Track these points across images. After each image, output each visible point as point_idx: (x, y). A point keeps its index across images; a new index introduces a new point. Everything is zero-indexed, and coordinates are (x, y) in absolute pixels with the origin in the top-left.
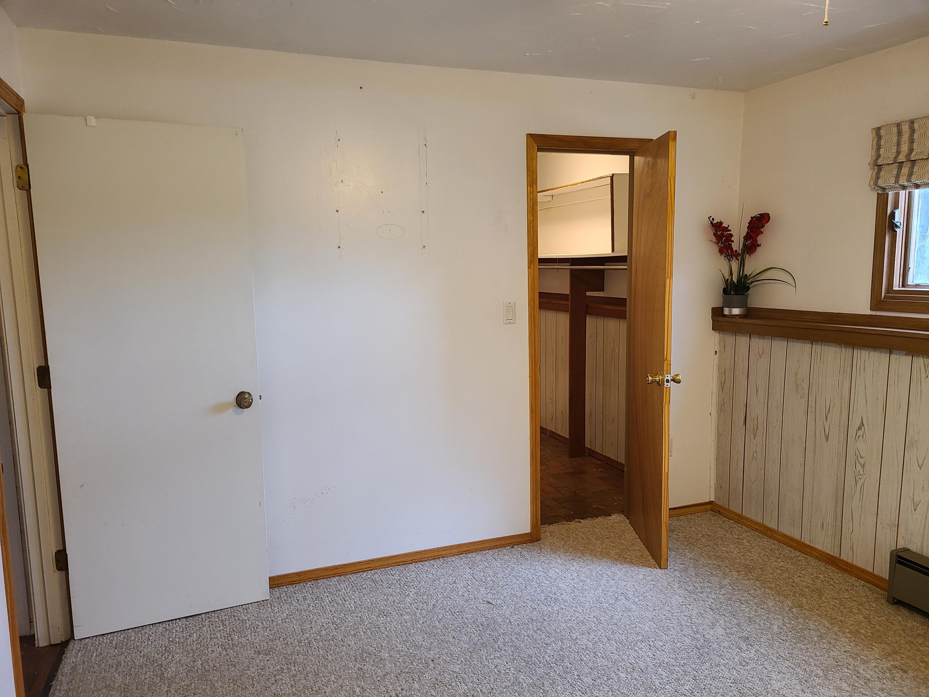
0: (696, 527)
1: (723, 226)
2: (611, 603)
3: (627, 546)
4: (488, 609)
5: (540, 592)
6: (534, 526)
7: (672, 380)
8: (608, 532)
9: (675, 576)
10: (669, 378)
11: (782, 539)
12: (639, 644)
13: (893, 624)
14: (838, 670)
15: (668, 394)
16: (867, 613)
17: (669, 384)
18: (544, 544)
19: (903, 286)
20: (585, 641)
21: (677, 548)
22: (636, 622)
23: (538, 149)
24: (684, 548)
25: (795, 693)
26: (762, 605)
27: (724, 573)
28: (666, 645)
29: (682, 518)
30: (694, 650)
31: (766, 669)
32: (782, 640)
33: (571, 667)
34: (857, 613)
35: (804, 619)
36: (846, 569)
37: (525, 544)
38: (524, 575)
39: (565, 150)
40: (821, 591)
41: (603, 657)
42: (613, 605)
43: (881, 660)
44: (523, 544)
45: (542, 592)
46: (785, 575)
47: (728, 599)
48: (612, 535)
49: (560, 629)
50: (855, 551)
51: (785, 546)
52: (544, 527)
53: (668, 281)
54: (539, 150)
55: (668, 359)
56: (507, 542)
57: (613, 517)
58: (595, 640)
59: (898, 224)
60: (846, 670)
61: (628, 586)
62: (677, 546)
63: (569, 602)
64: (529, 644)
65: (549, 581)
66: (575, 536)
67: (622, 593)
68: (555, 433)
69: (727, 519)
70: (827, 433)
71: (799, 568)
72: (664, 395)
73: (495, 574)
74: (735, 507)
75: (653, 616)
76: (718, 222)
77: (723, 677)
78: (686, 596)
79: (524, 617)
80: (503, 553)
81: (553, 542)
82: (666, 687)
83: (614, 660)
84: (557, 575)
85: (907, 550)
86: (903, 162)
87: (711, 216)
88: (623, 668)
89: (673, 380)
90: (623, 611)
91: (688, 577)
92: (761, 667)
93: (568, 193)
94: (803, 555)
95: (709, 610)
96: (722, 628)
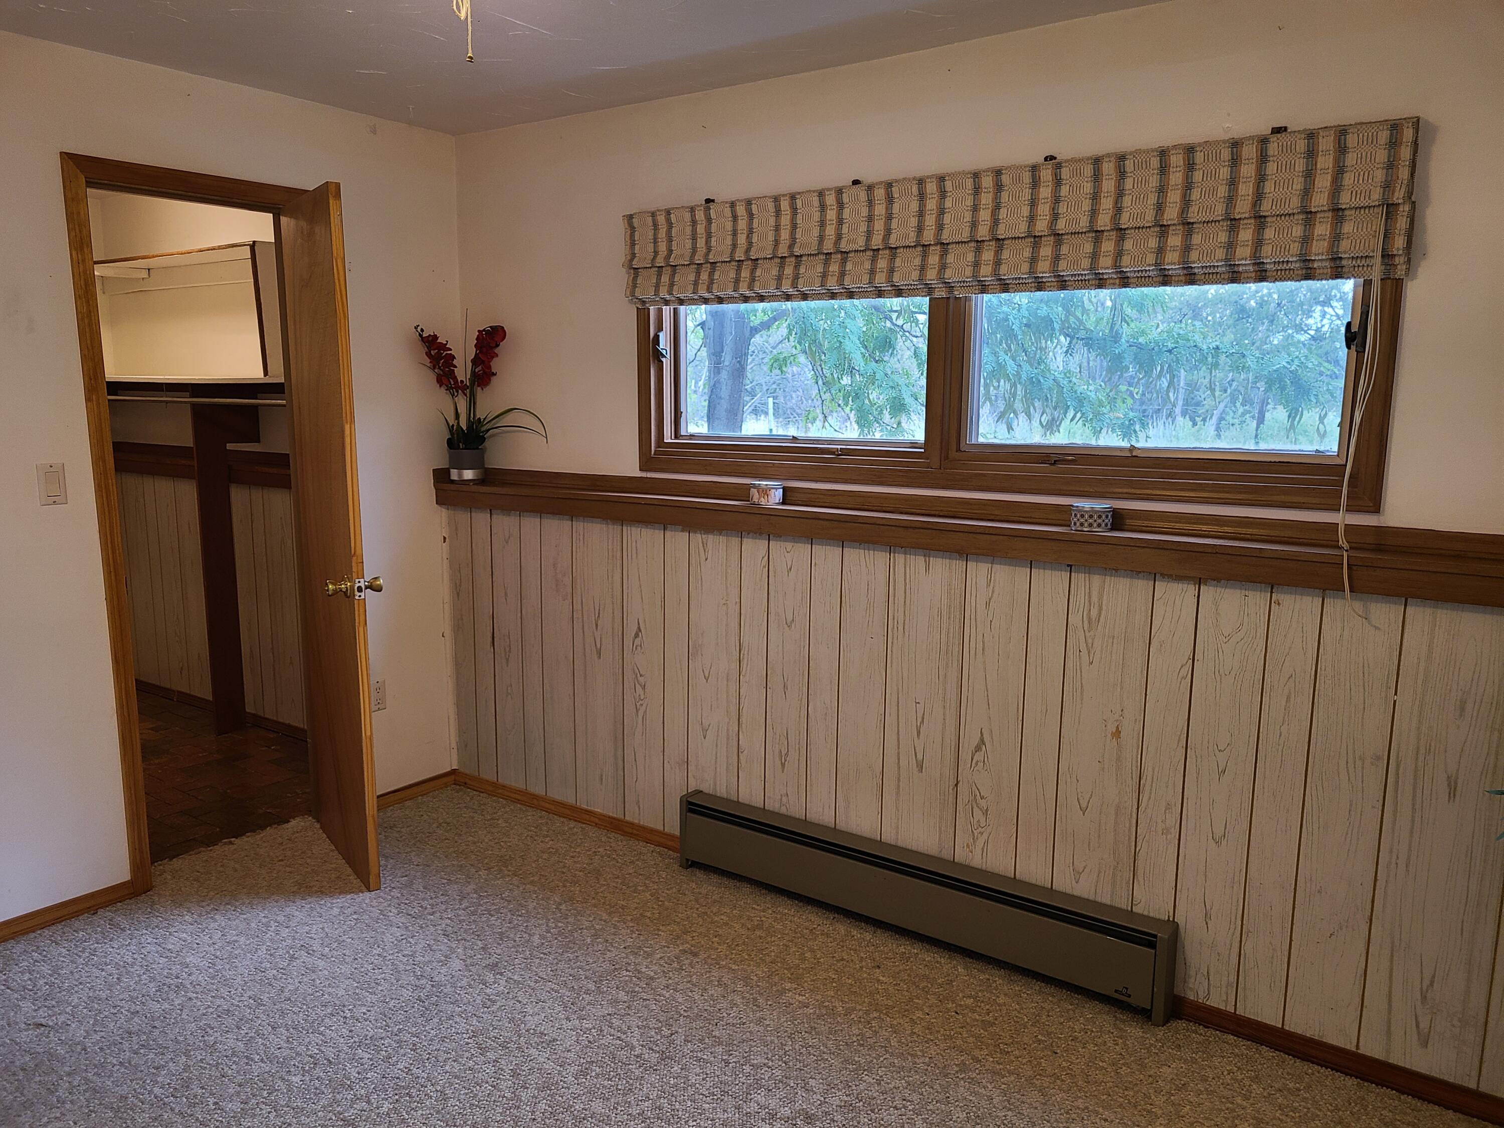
0: (429, 814)
1: (438, 341)
2: (282, 966)
3: (314, 866)
4: (36, 1037)
5: (146, 982)
6: (137, 866)
7: (366, 588)
8: (283, 850)
9: (393, 897)
10: (362, 585)
11: (552, 807)
12: (327, 1020)
13: (685, 895)
14: (615, 976)
15: (362, 611)
16: (656, 887)
17: (362, 594)
18: (159, 895)
19: (676, 438)
20: (231, 1043)
21: (399, 853)
22: (325, 986)
23: (86, 181)
24: (409, 850)
25: (557, 1025)
26: (518, 910)
27: (468, 877)
28: (372, 1009)
29: (408, 803)
30: (416, 1005)
31: (520, 1002)
32: (545, 954)
33: (203, 1094)
34: (643, 891)
35: (576, 916)
36: (632, 834)
37: (120, 902)
38: (116, 958)
39: (144, 190)
40: (599, 870)
41: (262, 1061)
42: (285, 969)
43: (668, 947)
44: (115, 903)
45: (152, 979)
46: (555, 858)
47: (472, 913)
48: (289, 853)
49: (185, 1035)
50: (641, 806)
51: (556, 817)
52: (161, 865)
53: (347, 427)
54: (90, 184)
55: (358, 552)
56: (87, 905)
57: (293, 823)
58: (250, 1035)
59: (664, 352)
60: (625, 973)
61: (314, 931)
62: (398, 850)
63: (203, 984)
64: (123, 1077)
65: (167, 957)
66: (221, 869)
67: (302, 946)
68: (190, 695)
69: (478, 793)
70: (599, 646)
71: (573, 845)
72: (356, 612)
73: (55, 971)
74: (488, 774)
75: (353, 970)
76: (430, 335)
77: (458, 1033)
78: (408, 924)
79: (113, 1033)
80: (74, 929)
81: (178, 888)
82: (369, 1075)
83: (281, 1060)
84: (183, 943)
85: (698, 792)
86: (662, 267)
87: (418, 326)
88: (298, 1067)
89: (370, 587)
90: (303, 975)
91: (413, 895)
92: (513, 1001)
93: (180, 266)
94: (581, 825)
95: (441, 938)
96: (461, 960)
